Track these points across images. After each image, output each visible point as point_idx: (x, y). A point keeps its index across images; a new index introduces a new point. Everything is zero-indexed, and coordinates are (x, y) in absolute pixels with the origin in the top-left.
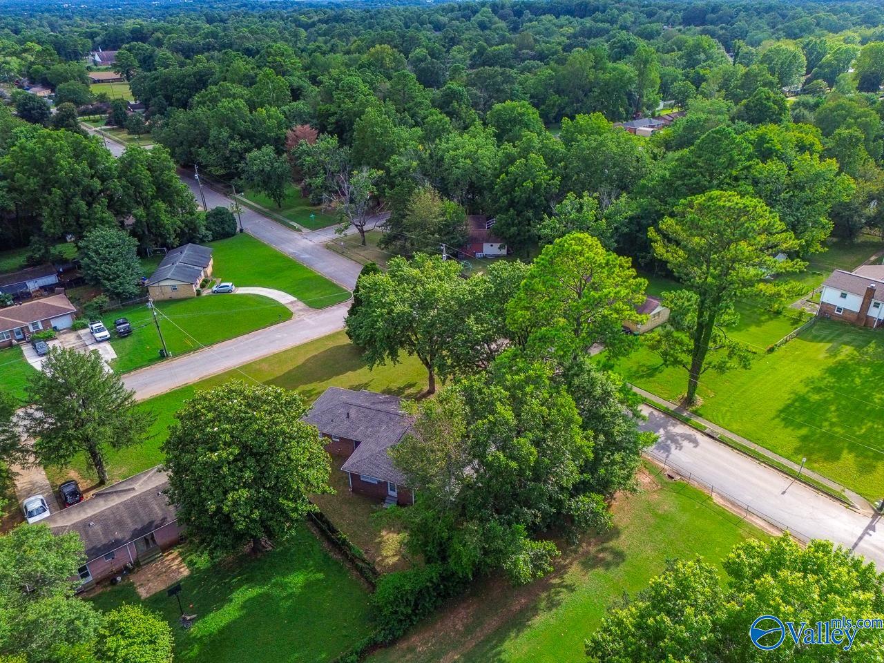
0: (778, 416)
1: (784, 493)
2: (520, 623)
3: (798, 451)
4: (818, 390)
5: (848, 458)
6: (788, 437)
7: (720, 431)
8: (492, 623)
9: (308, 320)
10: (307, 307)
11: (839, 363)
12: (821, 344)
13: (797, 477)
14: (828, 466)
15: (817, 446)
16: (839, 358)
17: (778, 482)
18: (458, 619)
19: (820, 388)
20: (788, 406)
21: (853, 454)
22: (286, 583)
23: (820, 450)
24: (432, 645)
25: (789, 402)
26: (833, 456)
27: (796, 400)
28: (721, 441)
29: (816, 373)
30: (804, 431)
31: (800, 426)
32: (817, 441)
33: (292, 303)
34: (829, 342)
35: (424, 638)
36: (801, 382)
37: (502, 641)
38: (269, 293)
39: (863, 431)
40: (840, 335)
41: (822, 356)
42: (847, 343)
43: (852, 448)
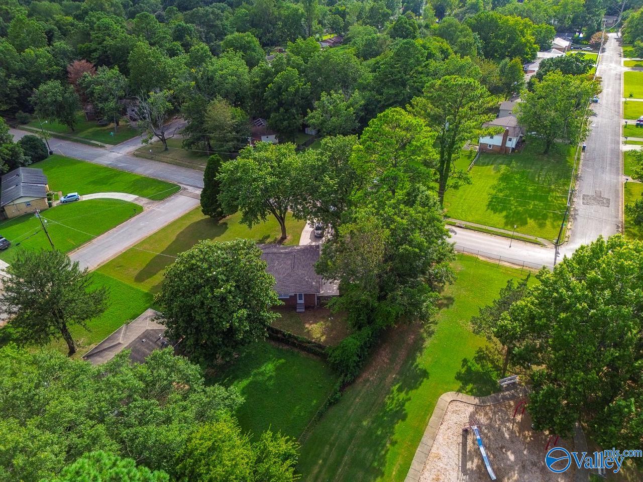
0: (488, 208)
1: (510, 247)
2: (419, 348)
3: (506, 224)
4: (501, 191)
5: (531, 222)
6: (498, 218)
7: (463, 223)
8: (403, 353)
9: (158, 210)
10: (150, 201)
11: (503, 174)
12: (489, 167)
13: (512, 238)
14: (524, 228)
15: (514, 219)
16: (501, 172)
17: (505, 242)
18: (384, 357)
19: (501, 189)
20: (491, 201)
21: (532, 220)
22: (262, 372)
23: (516, 221)
24: (377, 375)
25: (490, 200)
26: (524, 223)
27: (493, 198)
28: (466, 228)
29: (496, 182)
30: (504, 213)
31: (501, 211)
32: (513, 217)
33: (136, 199)
34: (492, 164)
35: (370, 373)
36: (490, 188)
37: (414, 360)
38: (112, 195)
39: (531, 207)
40: (495, 160)
41: (493, 173)
42: (502, 164)
43: (531, 217)
